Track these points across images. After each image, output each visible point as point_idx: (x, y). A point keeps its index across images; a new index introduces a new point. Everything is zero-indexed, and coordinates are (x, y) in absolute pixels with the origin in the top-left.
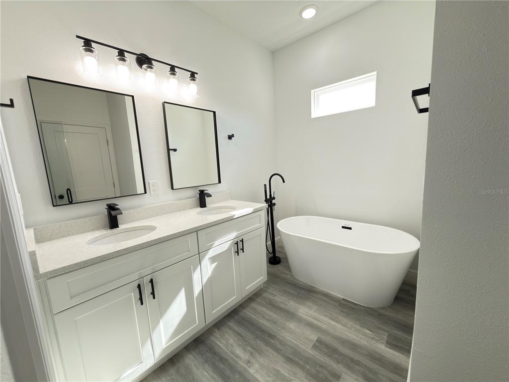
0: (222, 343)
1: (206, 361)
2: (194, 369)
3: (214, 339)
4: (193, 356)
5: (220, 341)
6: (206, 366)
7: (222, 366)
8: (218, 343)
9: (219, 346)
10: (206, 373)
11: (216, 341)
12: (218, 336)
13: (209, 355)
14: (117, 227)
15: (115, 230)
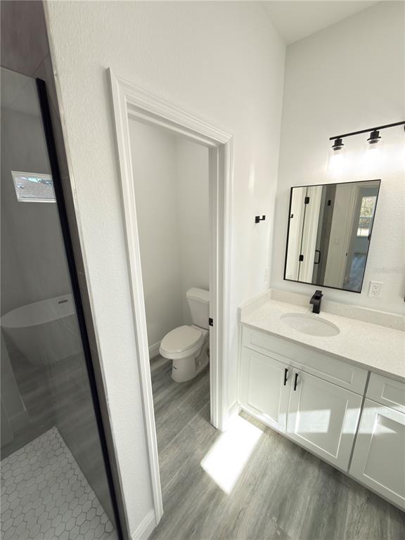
0: (352, 512)
1: (320, 495)
2: (306, 483)
3: (350, 497)
4: (319, 475)
5: (353, 508)
6: (316, 497)
7: (325, 520)
8: (349, 507)
9: (346, 509)
10: (309, 499)
11: (350, 502)
12: (358, 504)
13: (329, 497)
14: (318, 313)
15: (317, 315)
